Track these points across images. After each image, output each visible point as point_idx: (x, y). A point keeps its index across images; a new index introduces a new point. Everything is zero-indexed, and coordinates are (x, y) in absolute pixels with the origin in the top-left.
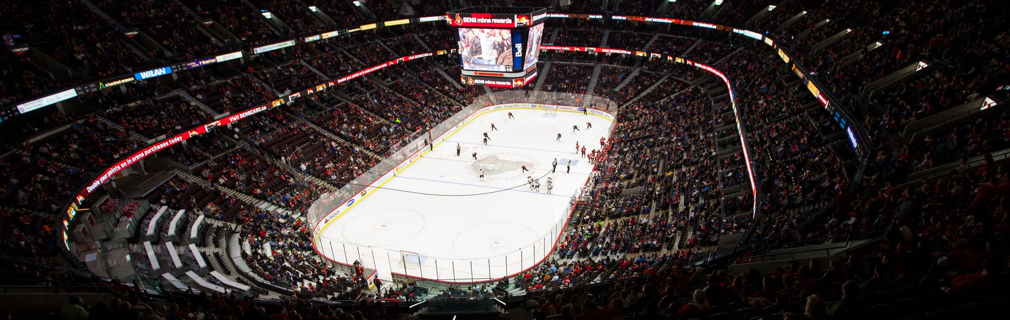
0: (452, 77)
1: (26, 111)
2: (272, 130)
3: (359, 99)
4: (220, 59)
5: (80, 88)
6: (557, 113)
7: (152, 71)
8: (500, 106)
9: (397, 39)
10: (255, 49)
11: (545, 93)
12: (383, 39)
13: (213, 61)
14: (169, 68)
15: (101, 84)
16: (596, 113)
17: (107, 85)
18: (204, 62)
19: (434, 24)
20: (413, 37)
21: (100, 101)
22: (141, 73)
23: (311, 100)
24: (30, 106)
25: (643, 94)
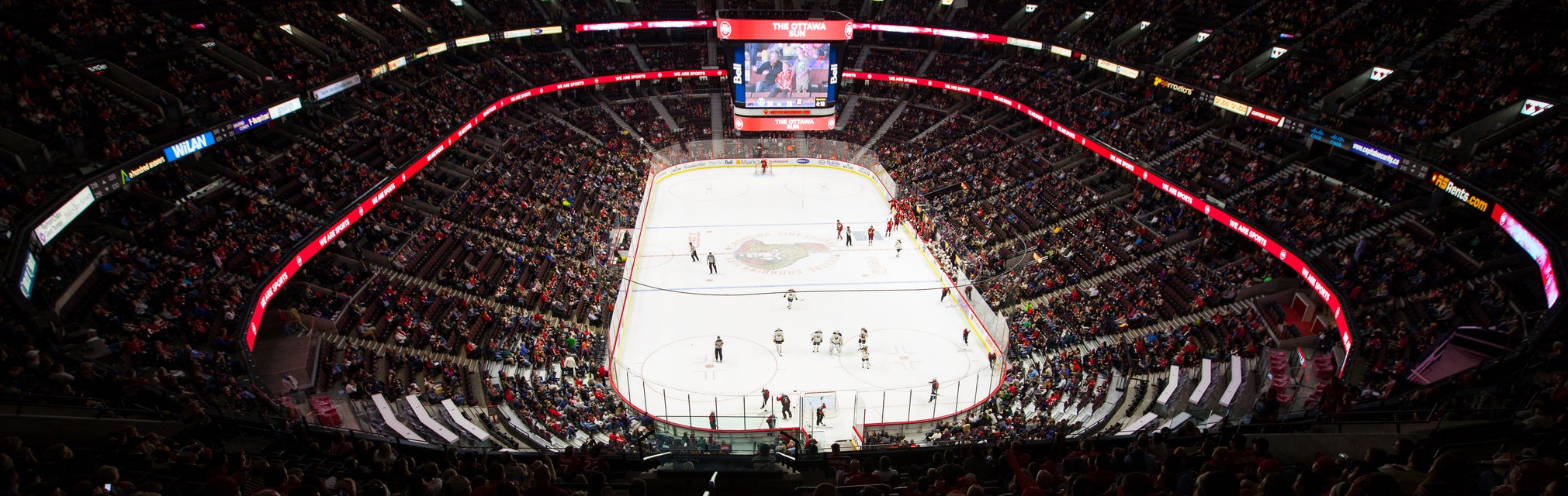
0: (580, 127)
1: (48, 237)
2: (402, 238)
3: (482, 173)
4: (277, 112)
5: (96, 185)
7: (187, 142)
8: (678, 166)
9: (478, 68)
10: (315, 93)
11: (735, 141)
12: (456, 70)
13: (266, 117)
14: (210, 134)
15: (123, 172)
16: (826, 165)
17: (132, 176)
18: (254, 121)
19: (519, 42)
20: (496, 63)
22: (173, 147)
23: (418, 180)
24: (49, 228)
25: (883, 131)
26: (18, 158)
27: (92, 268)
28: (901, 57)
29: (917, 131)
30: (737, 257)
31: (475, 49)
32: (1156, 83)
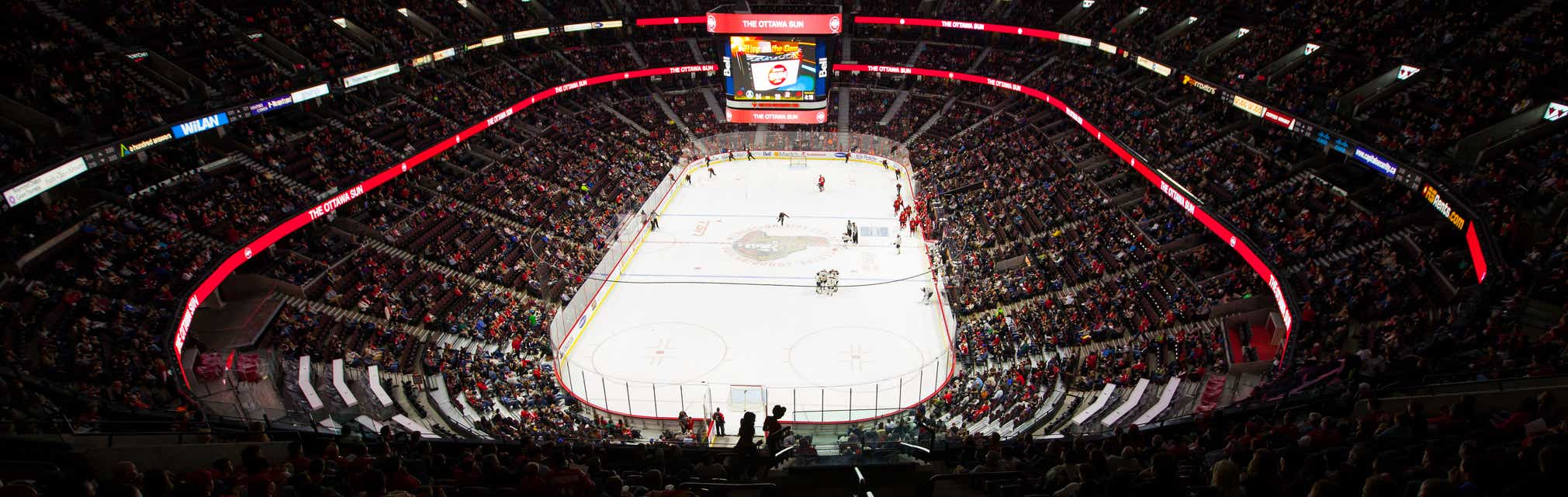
0: (627, 116)
1: (18, 202)
2: (403, 214)
3: (509, 157)
4: (298, 97)
5: (91, 156)
6: (809, 162)
7: (198, 121)
9: (536, 59)
10: (345, 80)
11: (777, 133)
12: (512, 61)
13: (288, 101)
14: (224, 115)
15: (122, 146)
16: (866, 160)
17: (131, 149)
18: (275, 104)
19: (582, 35)
20: (555, 55)
21: (110, 178)
22: (182, 126)
23: (441, 162)
24: (23, 191)
25: (926, 127)
26: (28, 132)
27: (76, 228)
28: (956, 53)
29: (959, 127)
30: (735, 247)
31: (537, 41)
32: (1185, 82)
